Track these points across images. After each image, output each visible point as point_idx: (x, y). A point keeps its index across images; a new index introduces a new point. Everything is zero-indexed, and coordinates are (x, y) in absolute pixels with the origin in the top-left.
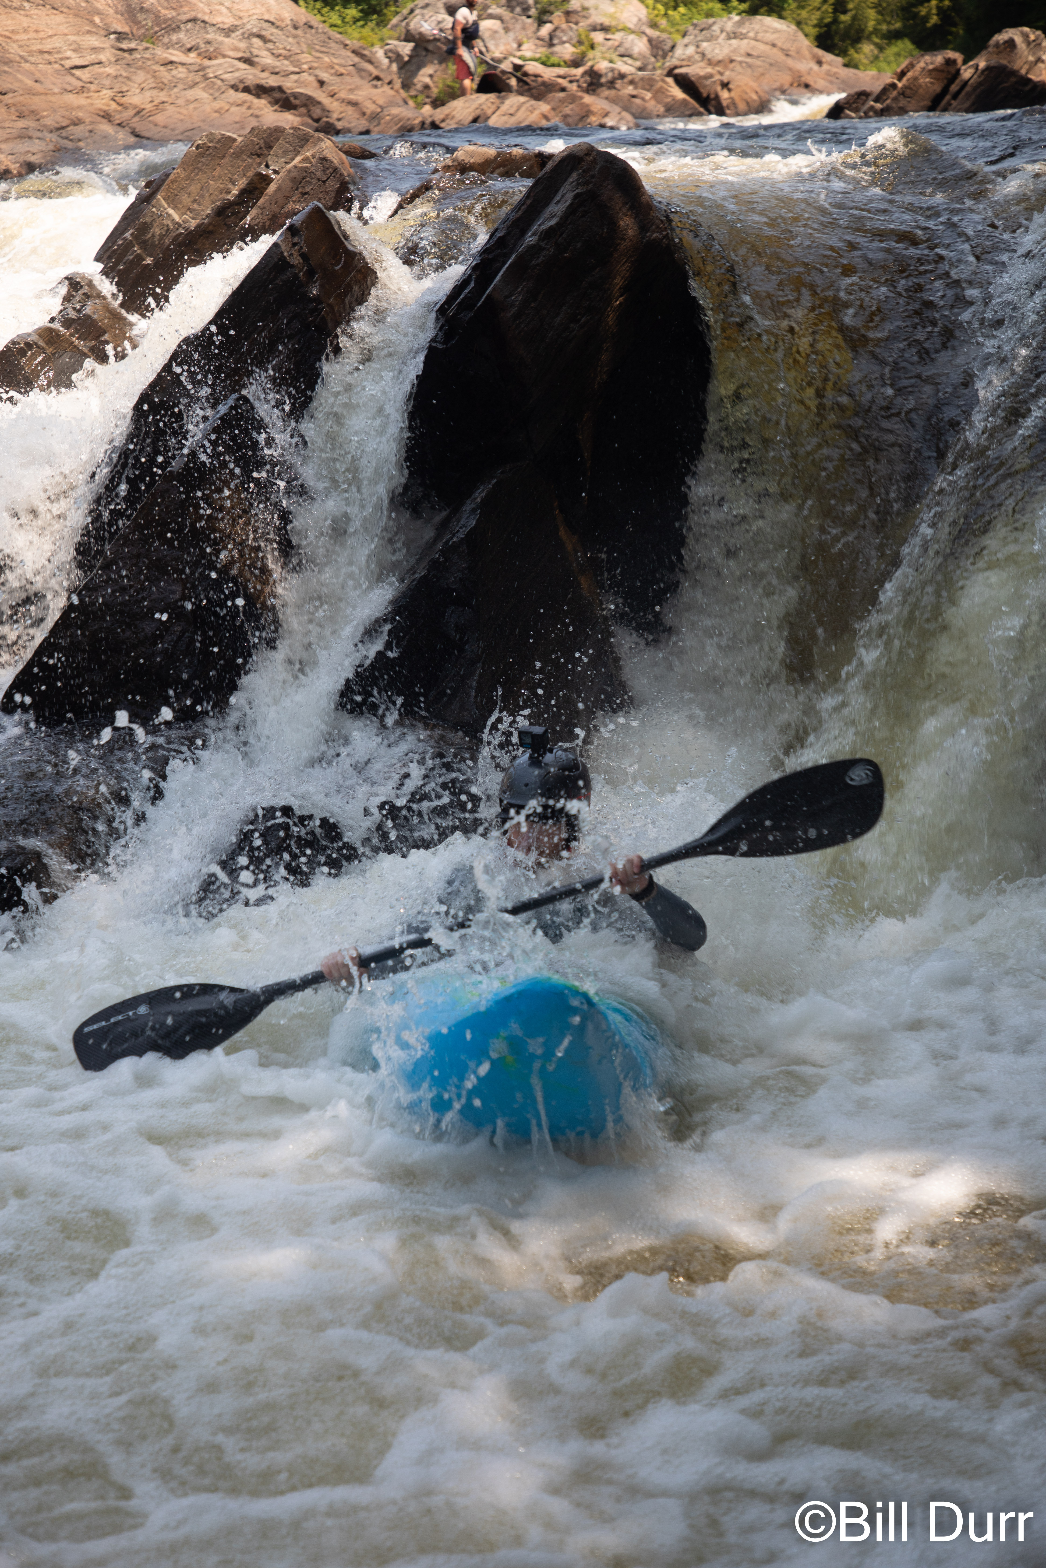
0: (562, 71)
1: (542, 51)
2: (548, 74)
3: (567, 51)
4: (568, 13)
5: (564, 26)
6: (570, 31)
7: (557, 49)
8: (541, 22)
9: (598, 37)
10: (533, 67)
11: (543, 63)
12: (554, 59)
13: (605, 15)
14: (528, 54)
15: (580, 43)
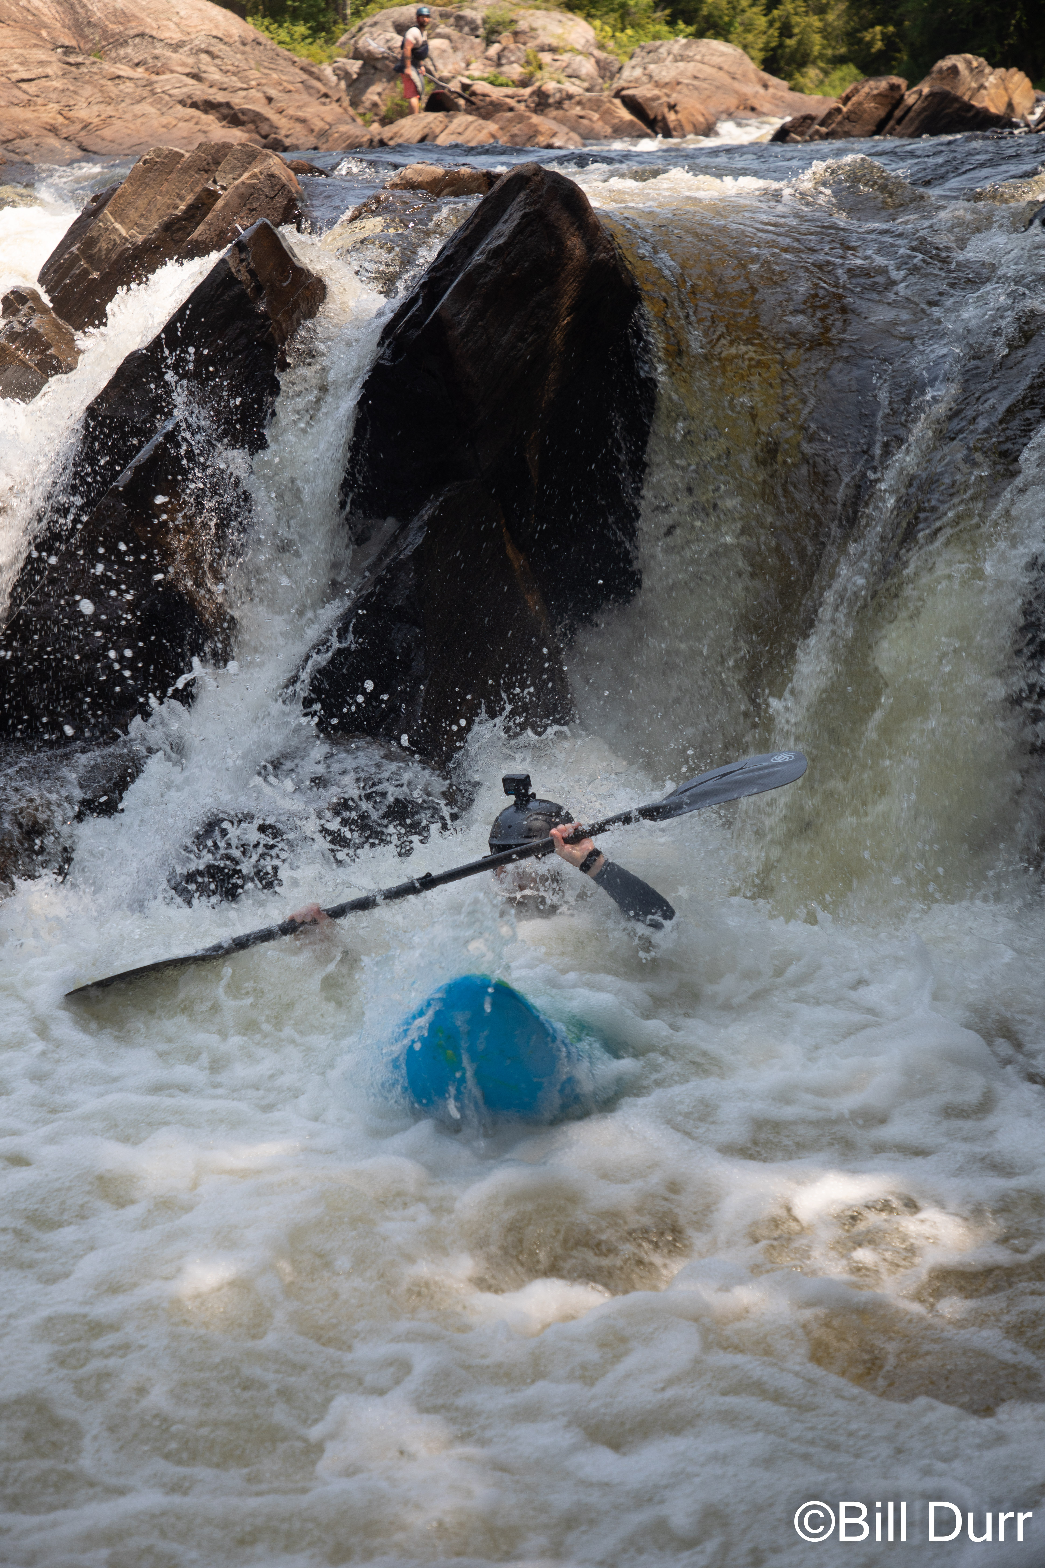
0: (510, 91)
1: (490, 71)
2: (496, 93)
3: (515, 71)
4: (516, 34)
5: (512, 46)
6: (518, 52)
7: (505, 69)
8: (489, 42)
9: (546, 57)
10: (481, 87)
11: (492, 83)
12: (503, 79)
13: (553, 36)
14: (477, 74)
15: (528, 63)
